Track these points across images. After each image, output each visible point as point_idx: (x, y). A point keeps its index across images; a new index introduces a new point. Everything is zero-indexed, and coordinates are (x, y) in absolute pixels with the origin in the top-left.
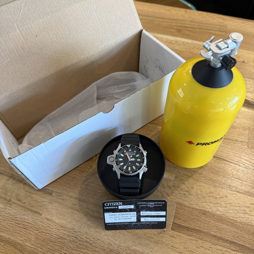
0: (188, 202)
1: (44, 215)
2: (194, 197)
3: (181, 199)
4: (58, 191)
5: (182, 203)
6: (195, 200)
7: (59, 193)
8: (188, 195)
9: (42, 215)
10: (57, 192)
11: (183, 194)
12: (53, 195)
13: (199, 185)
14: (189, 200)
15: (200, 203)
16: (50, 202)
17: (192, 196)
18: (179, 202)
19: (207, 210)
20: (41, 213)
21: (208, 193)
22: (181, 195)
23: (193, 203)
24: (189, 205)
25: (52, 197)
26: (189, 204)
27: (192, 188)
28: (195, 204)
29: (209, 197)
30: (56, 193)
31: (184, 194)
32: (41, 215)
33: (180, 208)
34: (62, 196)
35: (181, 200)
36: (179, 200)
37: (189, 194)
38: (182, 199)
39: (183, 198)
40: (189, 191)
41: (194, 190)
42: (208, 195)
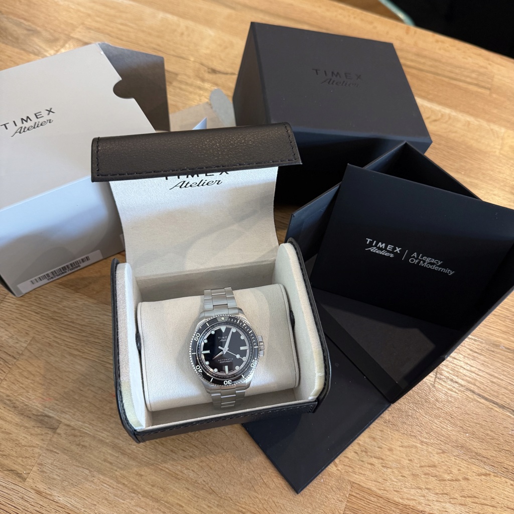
0: (378, 484)
1: (31, 481)
2: (393, 472)
3: (362, 474)
4: (72, 424)
5: (364, 485)
6: (395, 480)
7: (73, 429)
8: (380, 466)
9: (26, 479)
10: (68, 426)
11: (368, 463)
12: (58, 431)
13: (406, 444)
14: (380, 480)
15: (405, 490)
16: (51, 448)
17: (389, 470)
18: (358, 483)
19: (420, 508)
20: (25, 476)
21: (425, 466)
22: (364, 466)
23: (388, 487)
24: (380, 492)
25: (56, 436)
26: (380, 489)
27: (390, 450)
28: (395, 491)
29: (427, 476)
30: (66, 428)
31: (371, 464)
32: (24, 480)
33: (358, 496)
34: (81, 436)
35: (363, 478)
36: (357, 476)
37: (382, 463)
38: (364, 475)
39: (368, 473)
40: (384, 457)
41: (394, 456)
42: (426, 470)
